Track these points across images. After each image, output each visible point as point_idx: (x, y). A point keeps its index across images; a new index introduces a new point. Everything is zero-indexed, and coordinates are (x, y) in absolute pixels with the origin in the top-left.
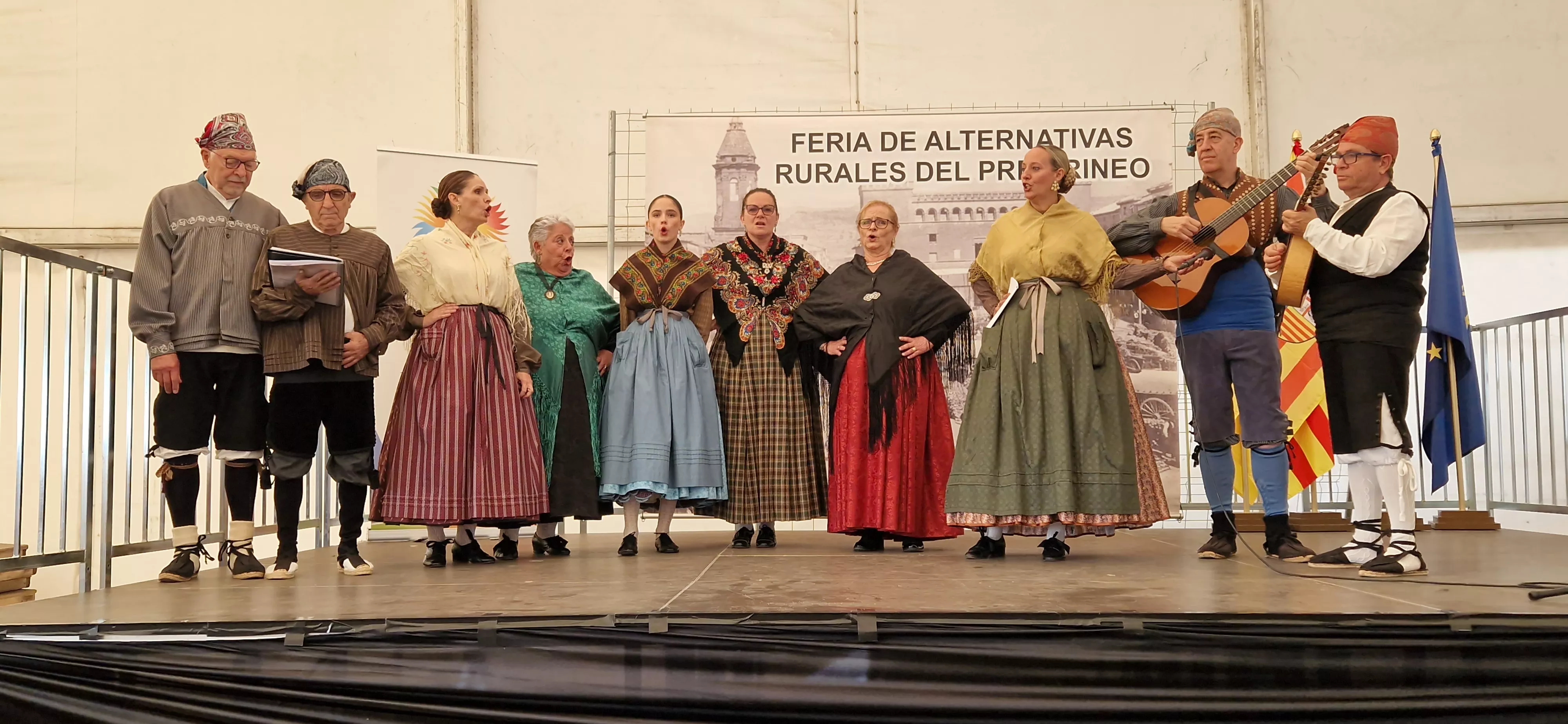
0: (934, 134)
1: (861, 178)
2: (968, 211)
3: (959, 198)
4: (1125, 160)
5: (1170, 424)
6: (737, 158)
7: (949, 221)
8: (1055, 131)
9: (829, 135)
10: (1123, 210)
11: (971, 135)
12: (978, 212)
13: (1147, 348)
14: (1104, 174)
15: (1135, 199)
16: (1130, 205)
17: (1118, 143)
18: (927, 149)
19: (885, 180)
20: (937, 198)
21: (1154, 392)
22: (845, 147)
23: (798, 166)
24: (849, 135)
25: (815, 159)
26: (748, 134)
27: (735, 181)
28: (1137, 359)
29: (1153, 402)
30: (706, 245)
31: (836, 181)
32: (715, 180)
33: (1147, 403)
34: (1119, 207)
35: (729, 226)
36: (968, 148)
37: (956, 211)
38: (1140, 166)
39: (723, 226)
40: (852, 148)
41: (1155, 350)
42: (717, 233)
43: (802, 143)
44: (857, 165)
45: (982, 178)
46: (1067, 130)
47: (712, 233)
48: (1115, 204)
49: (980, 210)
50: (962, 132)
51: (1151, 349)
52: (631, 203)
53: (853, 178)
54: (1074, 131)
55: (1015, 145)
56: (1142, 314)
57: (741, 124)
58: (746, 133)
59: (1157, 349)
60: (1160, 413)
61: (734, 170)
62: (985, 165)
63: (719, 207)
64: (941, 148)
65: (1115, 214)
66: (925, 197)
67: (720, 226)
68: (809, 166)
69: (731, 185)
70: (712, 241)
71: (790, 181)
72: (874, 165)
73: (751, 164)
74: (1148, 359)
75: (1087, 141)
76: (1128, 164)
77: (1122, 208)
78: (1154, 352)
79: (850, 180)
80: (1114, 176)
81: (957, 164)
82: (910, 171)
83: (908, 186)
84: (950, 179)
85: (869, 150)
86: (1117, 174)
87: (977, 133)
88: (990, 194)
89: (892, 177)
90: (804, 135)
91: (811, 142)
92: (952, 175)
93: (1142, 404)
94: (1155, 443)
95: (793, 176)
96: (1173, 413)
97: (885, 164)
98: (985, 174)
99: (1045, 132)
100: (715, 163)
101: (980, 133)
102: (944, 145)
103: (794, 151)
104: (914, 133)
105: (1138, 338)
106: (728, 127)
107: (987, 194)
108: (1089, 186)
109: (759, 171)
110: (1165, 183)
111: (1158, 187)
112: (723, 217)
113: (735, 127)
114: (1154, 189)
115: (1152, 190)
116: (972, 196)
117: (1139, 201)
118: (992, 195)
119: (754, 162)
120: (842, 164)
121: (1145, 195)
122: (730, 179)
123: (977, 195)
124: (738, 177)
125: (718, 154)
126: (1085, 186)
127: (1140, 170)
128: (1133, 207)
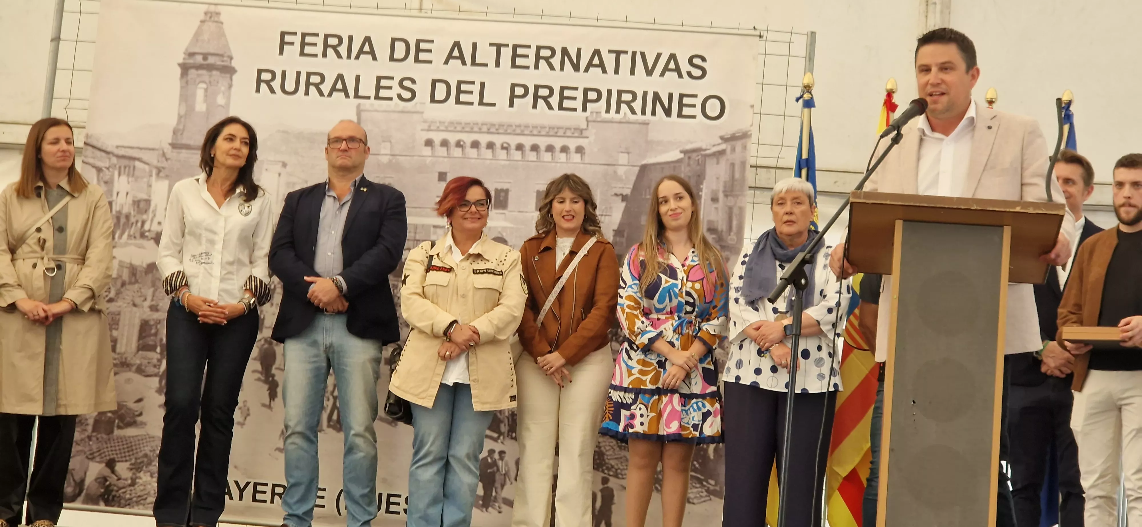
0: (457, 45)
1: (360, 94)
2: (490, 146)
3: (480, 129)
4: (695, 96)
6: (209, 57)
7: (464, 157)
8: (610, 51)
9: (326, 37)
10: (686, 160)
11: (503, 49)
12: (503, 148)
14: (668, 112)
15: (704, 147)
16: (695, 154)
17: (689, 74)
18: (446, 62)
19: (390, 99)
20: (453, 126)
22: (344, 53)
23: (284, 73)
24: (351, 38)
25: (306, 65)
26: (225, 26)
27: (203, 86)
30: (159, 165)
31: (330, 95)
32: (179, 83)
34: (682, 156)
35: (191, 143)
36: (497, 64)
37: (475, 145)
38: (713, 105)
40: (354, 52)
42: (175, 150)
43: (292, 44)
44: (358, 78)
45: (511, 105)
46: (626, 52)
47: (168, 149)
48: (677, 151)
49: (505, 145)
50: (491, 45)
52: (74, 104)
53: (351, 92)
54: (634, 54)
55: (557, 66)
57: (218, 14)
58: (223, 25)
61: (204, 72)
62: (517, 89)
63: (180, 117)
64: (464, 63)
65: (677, 165)
66: (438, 124)
67: (179, 142)
68: (298, 74)
69: (199, 90)
70: (167, 159)
71: (272, 91)
72: (379, 79)
73: (227, 66)
75: (650, 67)
76: (698, 102)
77: (686, 158)
79: (347, 96)
80: (680, 115)
81: (483, 85)
82: (423, 90)
83: (419, 108)
84: (472, 104)
85: (374, 58)
86: (684, 113)
87: (511, 47)
88: (519, 126)
89: (399, 96)
90: (295, 34)
91: (303, 44)
92: (475, 98)
94: (697, 466)
95: (276, 84)
97: (392, 78)
98: (516, 101)
99: (597, 52)
100: (181, 61)
101: (515, 47)
102: (468, 59)
103: (281, 52)
104: (432, 41)
106: (202, 17)
107: (516, 126)
108: (645, 126)
109: (235, 77)
110: (744, 131)
111: (734, 134)
112: (183, 130)
113: (211, 17)
114: (729, 136)
115: (726, 137)
116: (497, 127)
117: (709, 149)
118: (522, 128)
119: (231, 63)
120: (338, 74)
121: (717, 143)
122: (199, 83)
123: (503, 126)
124: (207, 81)
125: (186, 50)
126: (641, 126)
127: (713, 110)
128: (700, 157)
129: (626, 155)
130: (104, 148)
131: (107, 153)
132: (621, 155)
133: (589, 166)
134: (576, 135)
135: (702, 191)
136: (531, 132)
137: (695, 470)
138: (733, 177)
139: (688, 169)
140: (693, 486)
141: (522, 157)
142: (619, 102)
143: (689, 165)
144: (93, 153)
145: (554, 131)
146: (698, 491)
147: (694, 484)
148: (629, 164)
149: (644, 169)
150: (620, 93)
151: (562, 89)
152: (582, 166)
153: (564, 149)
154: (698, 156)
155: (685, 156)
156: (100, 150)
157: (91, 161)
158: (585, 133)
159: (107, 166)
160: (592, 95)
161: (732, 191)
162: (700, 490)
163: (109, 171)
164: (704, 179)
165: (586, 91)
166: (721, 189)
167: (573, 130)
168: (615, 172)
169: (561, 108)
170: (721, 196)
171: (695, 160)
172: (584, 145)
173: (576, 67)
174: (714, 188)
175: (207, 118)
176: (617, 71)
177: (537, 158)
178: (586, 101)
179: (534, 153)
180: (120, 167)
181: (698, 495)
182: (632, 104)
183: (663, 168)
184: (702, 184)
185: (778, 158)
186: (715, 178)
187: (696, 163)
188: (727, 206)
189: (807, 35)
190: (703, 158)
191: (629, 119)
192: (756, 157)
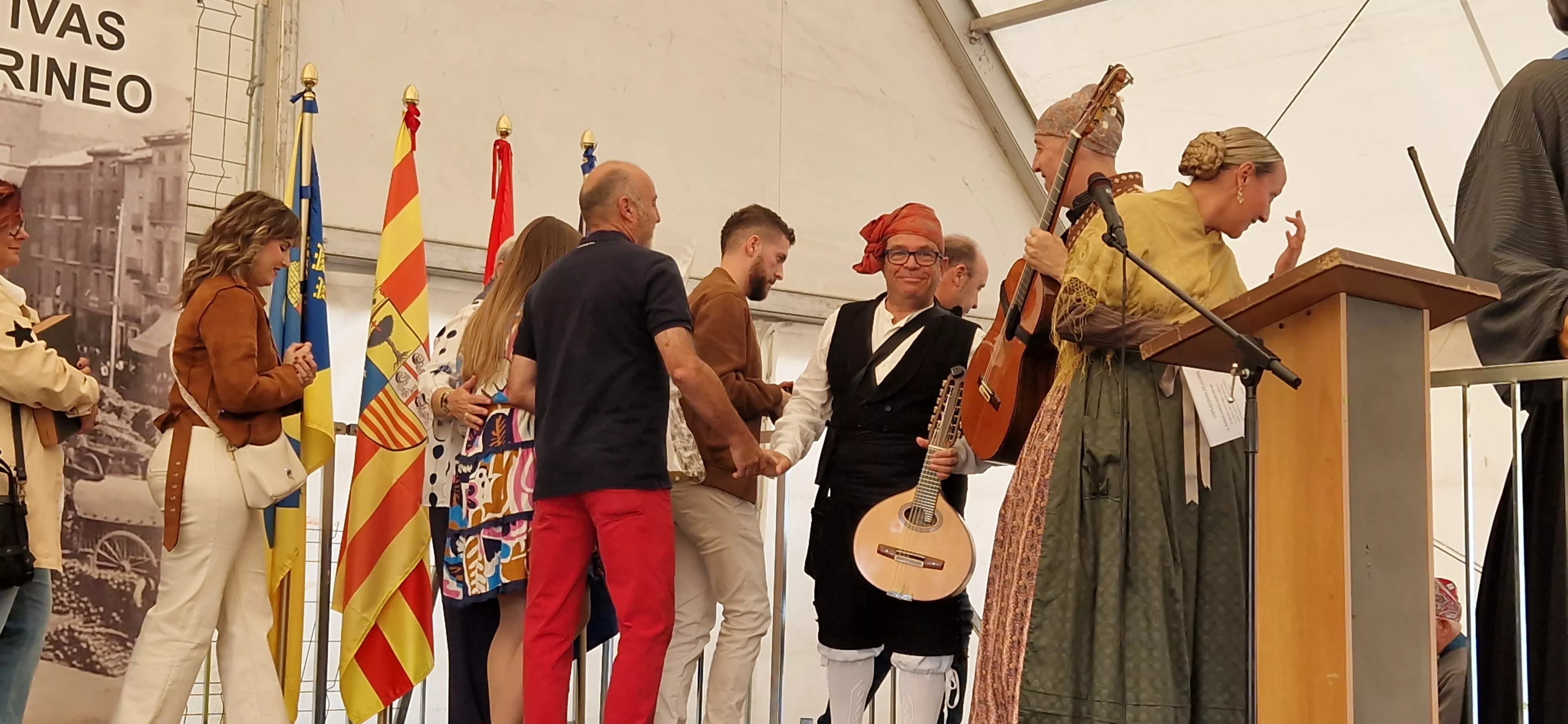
4: (109, 73)
5: (148, 583)
10: (97, 166)
13: (118, 435)
14: (69, 93)
15: (122, 151)
16: (110, 159)
17: (100, 38)
21: (123, 520)
28: (100, 456)
29: (120, 538)
33: (109, 540)
34: (90, 159)
38: (134, 90)
41: (132, 440)
48: (84, 153)
51: (126, 437)
56: (116, 370)
59: (136, 438)
60: (132, 562)
65: (82, 172)
74: (119, 456)
75: (42, 21)
76: (113, 82)
77: (97, 164)
78: (130, 444)
80: (87, 99)
86: (92, 96)
93: (100, 542)
94: (117, 619)
96: (155, 562)
105: (105, 414)
108: (36, 107)
110: (177, 133)
111: (164, 136)
114: (157, 138)
115: (152, 139)
117: (129, 154)
121: (140, 146)
126: (32, 106)
127: (135, 97)
128: (116, 164)
129: (8, 148)
135: (119, 215)
137: (115, 625)
138: (163, 198)
139: (100, 179)
140: (113, 650)
143: (101, 174)
146: (119, 656)
147: (113, 647)
148: (13, 163)
149: (33, 171)
154: (114, 162)
155: (94, 159)
161: (161, 218)
162: (122, 654)
164: (123, 197)
166: (146, 215)
170: (146, 224)
171: (110, 168)
174: (136, 211)
181: (120, 663)
182: (16, 72)
183: (62, 175)
184: (120, 205)
185: (222, 177)
186: (137, 198)
187: (111, 172)
188: (154, 239)
189: (256, 9)
190: (121, 166)
191: (12, 94)
192: (193, 172)
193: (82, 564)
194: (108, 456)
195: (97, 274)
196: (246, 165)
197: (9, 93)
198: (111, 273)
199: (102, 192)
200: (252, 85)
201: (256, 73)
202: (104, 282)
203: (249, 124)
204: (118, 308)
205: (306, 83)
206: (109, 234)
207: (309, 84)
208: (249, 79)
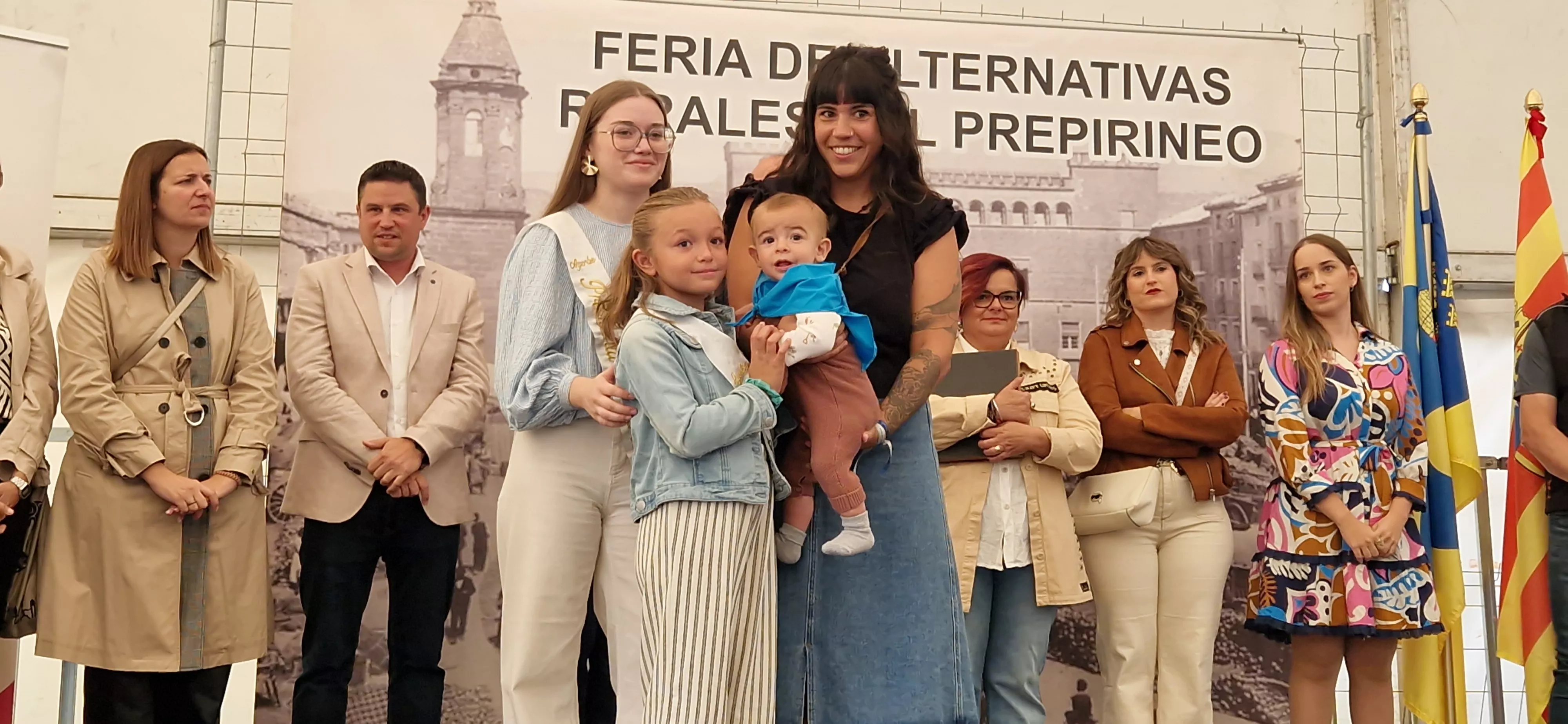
1: (728, 127)
4: (1217, 128)
6: (482, 71)
8: (1094, 64)
9: (669, 40)
10: (1215, 219)
11: (939, 60)
14: (1182, 152)
15: (1237, 201)
16: (1226, 212)
17: (1206, 95)
19: (776, 135)
22: (698, 66)
24: (707, 42)
26: (505, 24)
27: (477, 116)
28: (1244, 504)
32: (434, 111)
34: (1208, 214)
35: (462, 206)
36: (933, 84)
38: (1244, 140)
39: (449, 205)
40: (714, 67)
43: (615, 51)
44: (723, 103)
45: (959, 144)
46: (1116, 66)
48: (1201, 208)
50: (922, 54)
53: (715, 125)
54: (1127, 67)
55: (1020, 86)
57: (491, 4)
58: (501, 22)
61: (474, 94)
62: (965, 120)
63: (440, 166)
65: (1202, 227)
67: (441, 205)
69: (468, 123)
72: (756, 104)
73: (511, 86)
75: (1151, 87)
76: (1222, 136)
77: (1214, 216)
79: (708, 131)
80: (1199, 156)
85: (747, 74)
86: (1204, 153)
87: (951, 57)
88: (973, 175)
90: (618, 35)
91: (633, 51)
97: (776, 104)
98: (965, 136)
99: (1074, 65)
100: (436, 78)
103: (598, 63)
105: (1244, 463)
106: (465, 8)
107: (968, 175)
108: (1154, 172)
109: (524, 102)
110: (1289, 176)
111: (1276, 181)
112: (447, 185)
113: (480, 9)
114: (1270, 185)
115: (1265, 186)
116: (941, 176)
117: (1244, 204)
118: (977, 177)
119: (517, 80)
120: (692, 98)
121: (1254, 195)
122: (468, 112)
123: (950, 174)
124: (482, 109)
125: (443, 60)
126: (1148, 171)
127: (1245, 147)
128: (1233, 215)
129: (1130, 214)
130: (316, 217)
131: (324, 224)
132: (1123, 213)
133: (1079, 231)
134: (1055, 187)
135: (1240, 264)
136: (990, 183)
137: (1276, 675)
138: (1281, 242)
139: (1219, 232)
141: (981, 222)
142: (1113, 138)
143: (1219, 227)
144: (298, 224)
145: (1023, 182)
147: (1276, 697)
148: (1136, 228)
150: (1112, 124)
151: (1030, 119)
152: (1069, 231)
153: (1040, 208)
154: (1230, 214)
155: (1212, 213)
156: (308, 219)
157: (296, 237)
158: (1068, 184)
159: (324, 245)
160: (1073, 129)
161: (1281, 263)
163: (328, 253)
164: (1242, 247)
165: (1064, 122)
166: (1266, 260)
167: (1050, 180)
168: (1117, 240)
169: (1030, 148)
170: (1267, 270)
171: (1227, 220)
172: (1069, 203)
173: (1047, 88)
174: (1256, 258)
175: (486, 167)
176: (1105, 94)
177: (1002, 222)
178: (1065, 137)
179: (998, 215)
180: (346, 246)
182: (1132, 141)
183: (1182, 233)
184: (1239, 254)
185: (1339, 214)
186: (1255, 246)
187: (1228, 224)
188: (1276, 284)
189: (1358, 40)
190: (1238, 216)
191: (1130, 162)
192: (1309, 214)
193: (1237, 613)
194: (1251, 505)
195: (1224, 326)
196: (1363, 199)
197: (1127, 162)
198: (1237, 323)
199: (1221, 244)
200: (1361, 117)
201: (1364, 105)
202: (1231, 331)
203: (1362, 157)
204: (1247, 356)
205: (1416, 104)
206: (1232, 284)
207: (1419, 105)
208: (1358, 111)
